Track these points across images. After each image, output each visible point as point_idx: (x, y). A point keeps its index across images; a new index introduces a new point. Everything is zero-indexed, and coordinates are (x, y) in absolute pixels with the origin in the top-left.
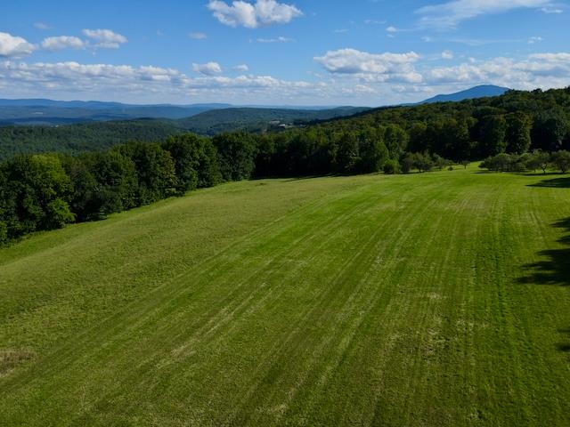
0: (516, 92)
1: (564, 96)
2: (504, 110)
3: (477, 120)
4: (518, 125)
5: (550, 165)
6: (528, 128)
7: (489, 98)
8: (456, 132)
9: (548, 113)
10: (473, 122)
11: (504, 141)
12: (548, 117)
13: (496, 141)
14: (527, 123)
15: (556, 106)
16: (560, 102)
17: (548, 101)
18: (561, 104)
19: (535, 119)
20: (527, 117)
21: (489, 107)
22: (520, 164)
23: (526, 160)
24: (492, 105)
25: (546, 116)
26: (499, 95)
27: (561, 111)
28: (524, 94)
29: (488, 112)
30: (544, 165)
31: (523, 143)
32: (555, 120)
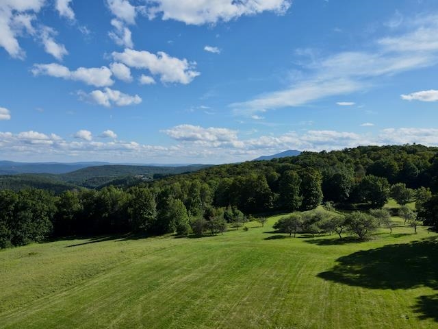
0: (309, 153)
1: (343, 155)
2: (299, 167)
3: (279, 175)
4: (310, 179)
5: (345, 229)
6: (319, 183)
7: (290, 158)
8: (257, 186)
9: (334, 169)
10: (276, 176)
11: (299, 196)
12: (334, 172)
13: (292, 196)
14: (317, 178)
15: (339, 164)
16: (341, 160)
17: (331, 159)
18: (342, 161)
19: (323, 173)
20: (317, 172)
21: (289, 164)
22: (314, 227)
23: (319, 219)
24: (292, 162)
25: (332, 172)
26: (296, 155)
27: (344, 167)
28: (314, 154)
29: (288, 168)
30: (339, 229)
31: (316, 196)
32: (340, 175)
